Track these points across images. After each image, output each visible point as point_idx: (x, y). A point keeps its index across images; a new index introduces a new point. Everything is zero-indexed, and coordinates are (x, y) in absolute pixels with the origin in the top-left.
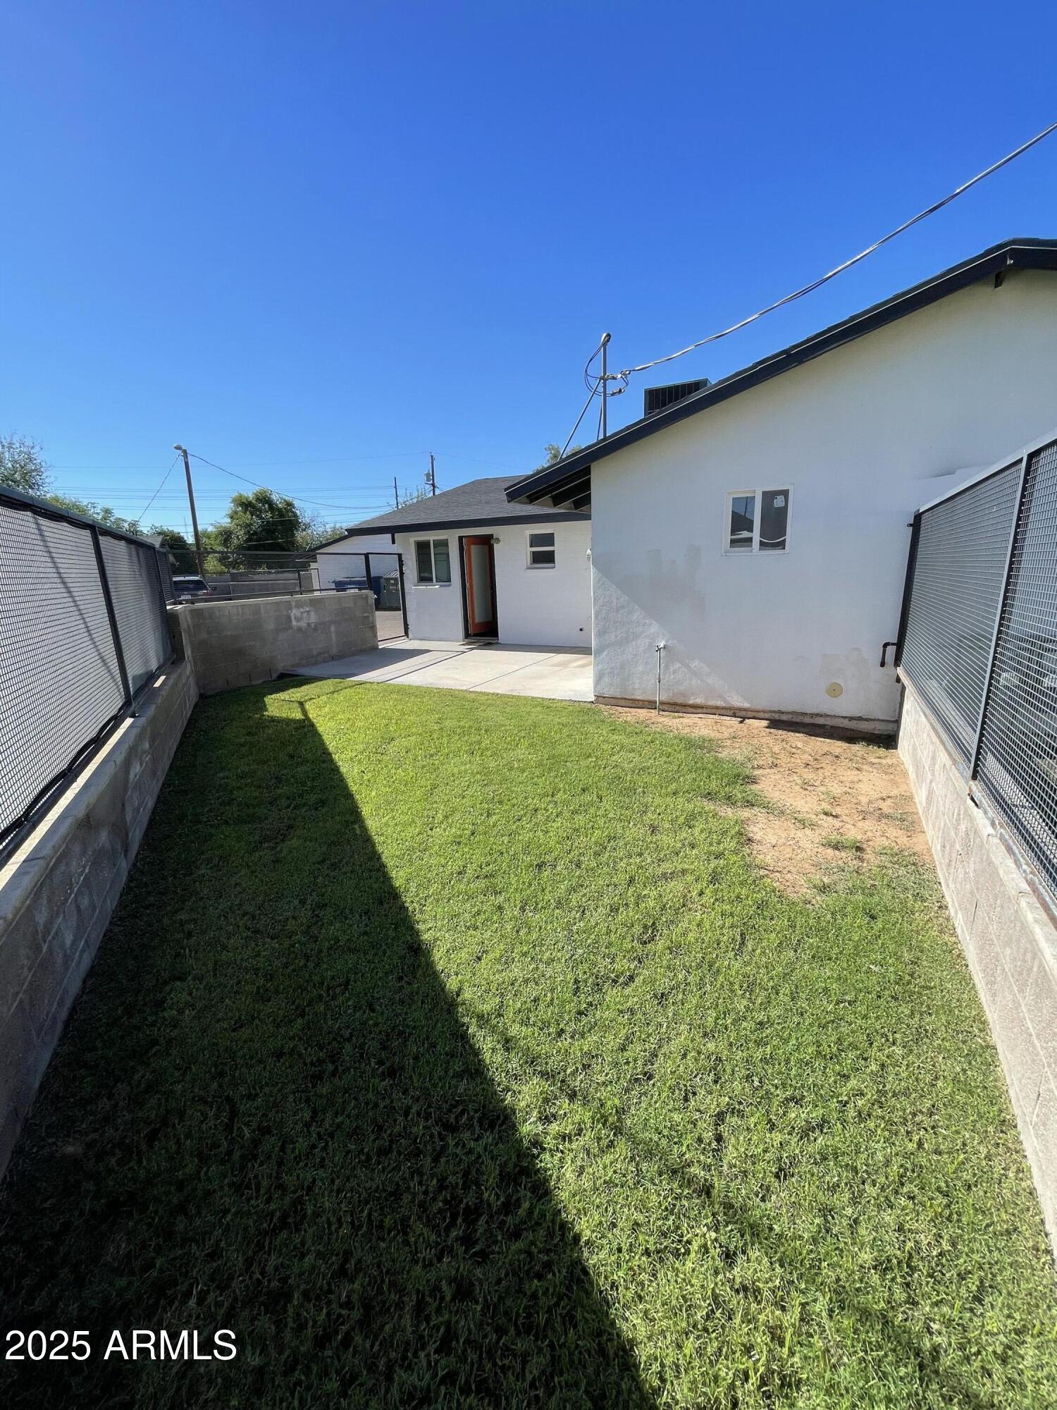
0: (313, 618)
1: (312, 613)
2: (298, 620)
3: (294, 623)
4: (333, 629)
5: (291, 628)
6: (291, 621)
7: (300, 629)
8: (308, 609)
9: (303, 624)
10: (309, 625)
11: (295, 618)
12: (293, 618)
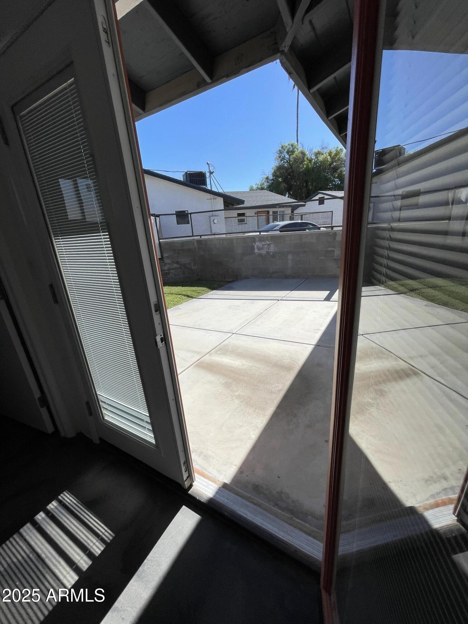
0: (272, 249)
1: (272, 246)
2: (259, 249)
3: (256, 251)
4: (290, 257)
5: (254, 253)
6: (254, 249)
7: (260, 255)
8: (269, 243)
9: (263, 252)
10: (268, 252)
11: (257, 248)
12: (256, 247)
